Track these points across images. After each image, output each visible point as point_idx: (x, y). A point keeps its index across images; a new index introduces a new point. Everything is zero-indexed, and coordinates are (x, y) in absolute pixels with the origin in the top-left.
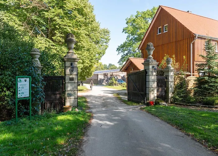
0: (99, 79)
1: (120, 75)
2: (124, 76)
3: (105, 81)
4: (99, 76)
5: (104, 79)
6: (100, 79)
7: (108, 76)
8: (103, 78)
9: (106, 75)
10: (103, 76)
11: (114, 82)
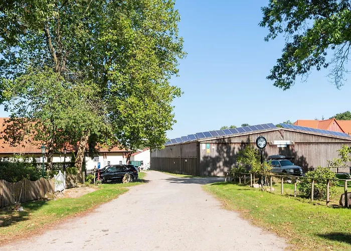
0: (201, 159)
1: (276, 142)
2: (288, 146)
3: (221, 164)
4: (203, 147)
5: (217, 159)
6: (205, 157)
7: (232, 146)
8: (215, 154)
9: (225, 144)
10: (214, 147)
11: (255, 165)
